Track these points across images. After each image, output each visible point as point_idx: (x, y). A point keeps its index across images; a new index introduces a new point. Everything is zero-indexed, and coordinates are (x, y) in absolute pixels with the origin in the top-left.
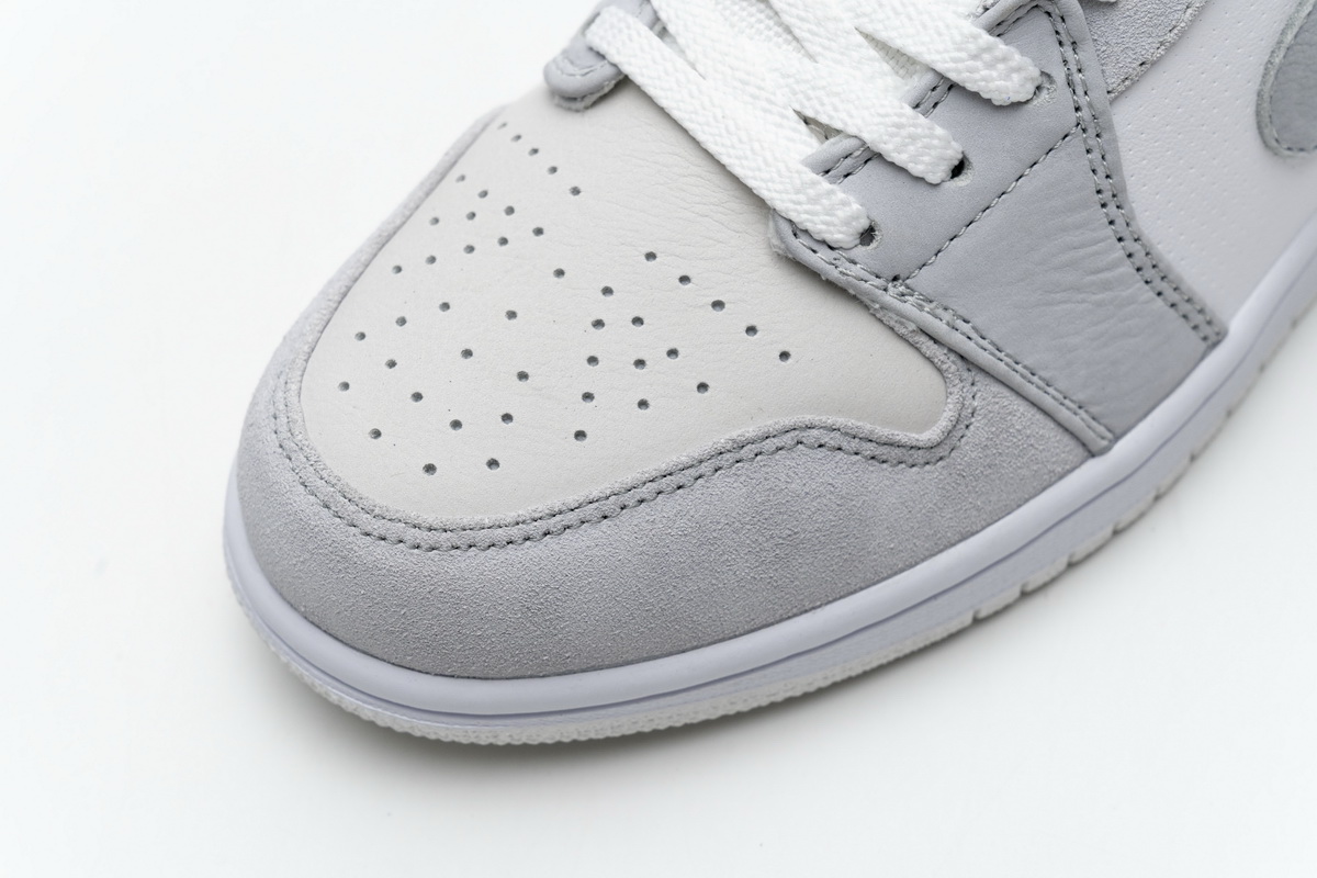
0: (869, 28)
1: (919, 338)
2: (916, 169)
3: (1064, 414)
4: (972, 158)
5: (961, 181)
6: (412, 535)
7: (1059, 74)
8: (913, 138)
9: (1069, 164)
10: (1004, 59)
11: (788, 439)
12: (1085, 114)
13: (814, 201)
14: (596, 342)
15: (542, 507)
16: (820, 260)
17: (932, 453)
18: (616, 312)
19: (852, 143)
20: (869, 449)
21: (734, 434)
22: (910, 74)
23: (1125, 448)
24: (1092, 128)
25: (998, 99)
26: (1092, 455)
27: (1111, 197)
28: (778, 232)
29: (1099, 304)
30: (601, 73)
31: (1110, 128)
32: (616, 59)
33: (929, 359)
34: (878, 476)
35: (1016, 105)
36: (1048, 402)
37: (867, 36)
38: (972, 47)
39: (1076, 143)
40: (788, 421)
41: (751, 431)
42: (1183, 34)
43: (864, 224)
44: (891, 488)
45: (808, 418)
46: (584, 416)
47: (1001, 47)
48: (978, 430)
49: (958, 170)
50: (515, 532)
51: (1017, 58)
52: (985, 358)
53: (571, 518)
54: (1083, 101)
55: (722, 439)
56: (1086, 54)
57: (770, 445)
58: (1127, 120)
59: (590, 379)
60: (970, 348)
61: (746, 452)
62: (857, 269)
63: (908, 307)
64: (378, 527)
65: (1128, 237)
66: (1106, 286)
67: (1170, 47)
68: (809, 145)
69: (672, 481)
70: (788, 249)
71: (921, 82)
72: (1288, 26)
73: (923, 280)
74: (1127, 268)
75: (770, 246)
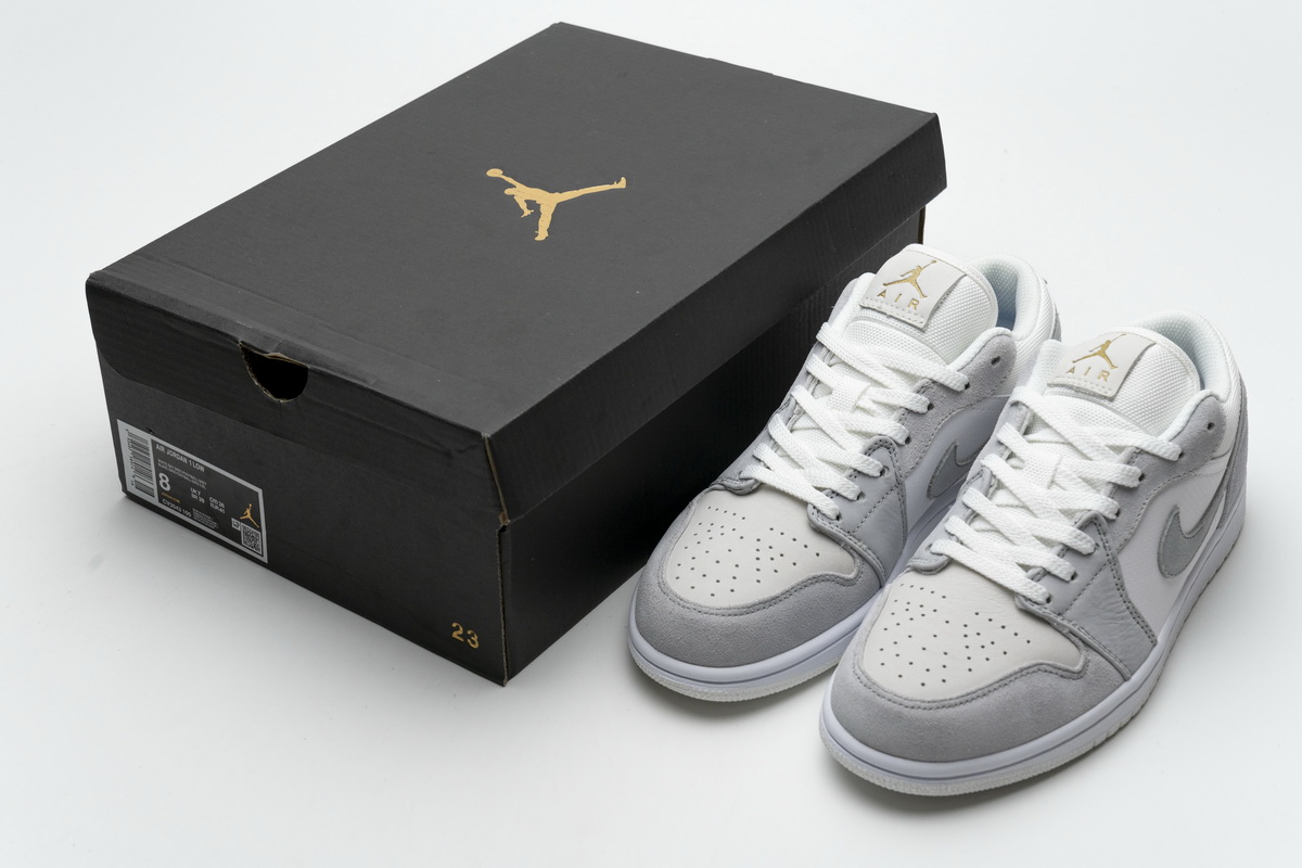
0: (1036, 534)
1: (1069, 635)
2: (1062, 576)
3: (1117, 663)
4: (1078, 573)
5: (1076, 581)
6: (923, 705)
7: (1101, 544)
8: (1060, 566)
9: (1106, 574)
10: (1085, 538)
11: (1035, 668)
12: (1110, 557)
13: (1031, 588)
14: (967, 641)
15: (964, 692)
16: (1035, 608)
17: (1079, 675)
18: (970, 631)
19: (1038, 570)
20: (1060, 672)
21: (1020, 666)
22: (1053, 546)
23: (1136, 677)
24: (1113, 562)
25: (1084, 552)
26: (1125, 680)
27: (1121, 587)
28: (1021, 602)
29: (1121, 624)
30: (942, 559)
31: (1118, 562)
32: (947, 553)
33: (1073, 642)
34: (1064, 683)
35: (1090, 555)
36: (1112, 658)
37: (1036, 537)
38: (1074, 534)
39: (1108, 568)
40: (1035, 662)
41: (1025, 665)
42: (1136, 529)
43: (1047, 596)
44: (1069, 687)
45: (1041, 661)
46: (969, 664)
47: (1084, 534)
48: (1091, 667)
49: (1073, 578)
50: (957, 701)
51: (1089, 538)
52: (1091, 641)
53: (974, 696)
54: (1109, 552)
55: (1016, 668)
56: (1108, 537)
57: (1030, 670)
58: (1123, 559)
59: (968, 653)
60: (1086, 637)
61: (1024, 672)
62: (1047, 611)
63: (1065, 623)
64: (911, 704)
65: (1127, 601)
66: (1123, 619)
67: (1133, 535)
68: (1022, 574)
69: (1004, 682)
70: (1023, 605)
71: (1058, 548)
72: (1165, 529)
73: (1068, 614)
74: (1127, 613)
75: (1017, 607)
